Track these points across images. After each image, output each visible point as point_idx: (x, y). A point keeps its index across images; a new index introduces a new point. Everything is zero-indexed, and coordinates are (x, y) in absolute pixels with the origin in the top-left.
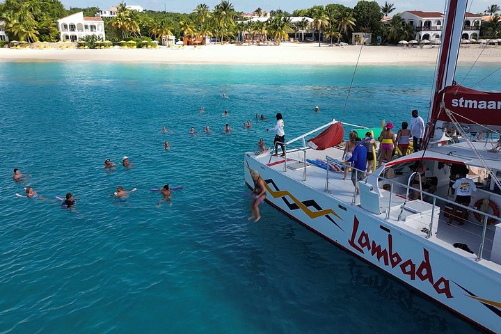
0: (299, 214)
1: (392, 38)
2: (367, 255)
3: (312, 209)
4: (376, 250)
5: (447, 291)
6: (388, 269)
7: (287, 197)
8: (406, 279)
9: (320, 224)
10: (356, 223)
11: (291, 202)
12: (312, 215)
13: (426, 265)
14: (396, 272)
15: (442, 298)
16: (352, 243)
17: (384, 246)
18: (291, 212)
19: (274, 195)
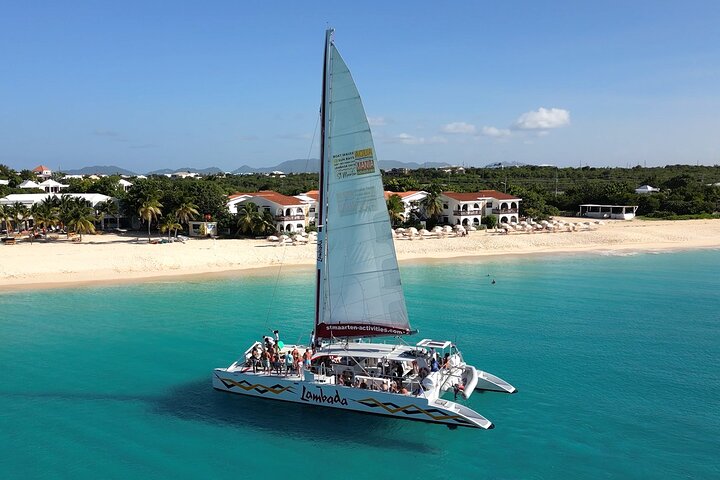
0: (269, 395)
1: (249, 229)
2: (311, 401)
3: (277, 389)
4: (315, 397)
5: (346, 403)
6: (322, 404)
7: (259, 388)
8: (330, 405)
9: (284, 396)
10: (304, 388)
11: (262, 389)
12: (278, 392)
13: (337, 396)
14: (326, 404)
15: (344, 407)
16: (303, 399)
17: (319, 395)
18: (260, 395)
19: (248, 389)
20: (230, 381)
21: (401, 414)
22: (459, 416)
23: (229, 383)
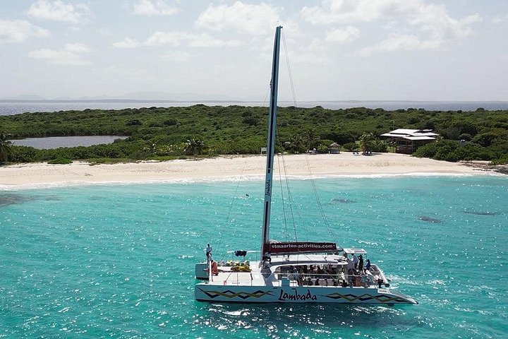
0: (250, 299)
2: (288, 300)
3: (259, 294)
4: (291, 297)
5: (316, 298)
7: (242, 294)
10: (282, 291)
11: (245, 295)
13: (309, 294)
14: (299, 300)
15: (314, 301)
16: (280, 299)
17: (294, 294)
18: (243, 300)
19: (231, 297)
20: (215, 292)
21: (357, 301)
22: (398, 298)
23: (213, 294)
